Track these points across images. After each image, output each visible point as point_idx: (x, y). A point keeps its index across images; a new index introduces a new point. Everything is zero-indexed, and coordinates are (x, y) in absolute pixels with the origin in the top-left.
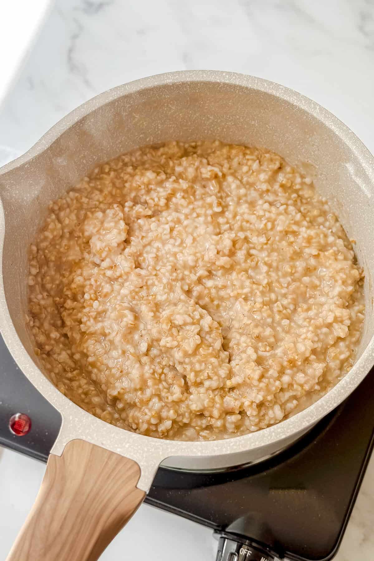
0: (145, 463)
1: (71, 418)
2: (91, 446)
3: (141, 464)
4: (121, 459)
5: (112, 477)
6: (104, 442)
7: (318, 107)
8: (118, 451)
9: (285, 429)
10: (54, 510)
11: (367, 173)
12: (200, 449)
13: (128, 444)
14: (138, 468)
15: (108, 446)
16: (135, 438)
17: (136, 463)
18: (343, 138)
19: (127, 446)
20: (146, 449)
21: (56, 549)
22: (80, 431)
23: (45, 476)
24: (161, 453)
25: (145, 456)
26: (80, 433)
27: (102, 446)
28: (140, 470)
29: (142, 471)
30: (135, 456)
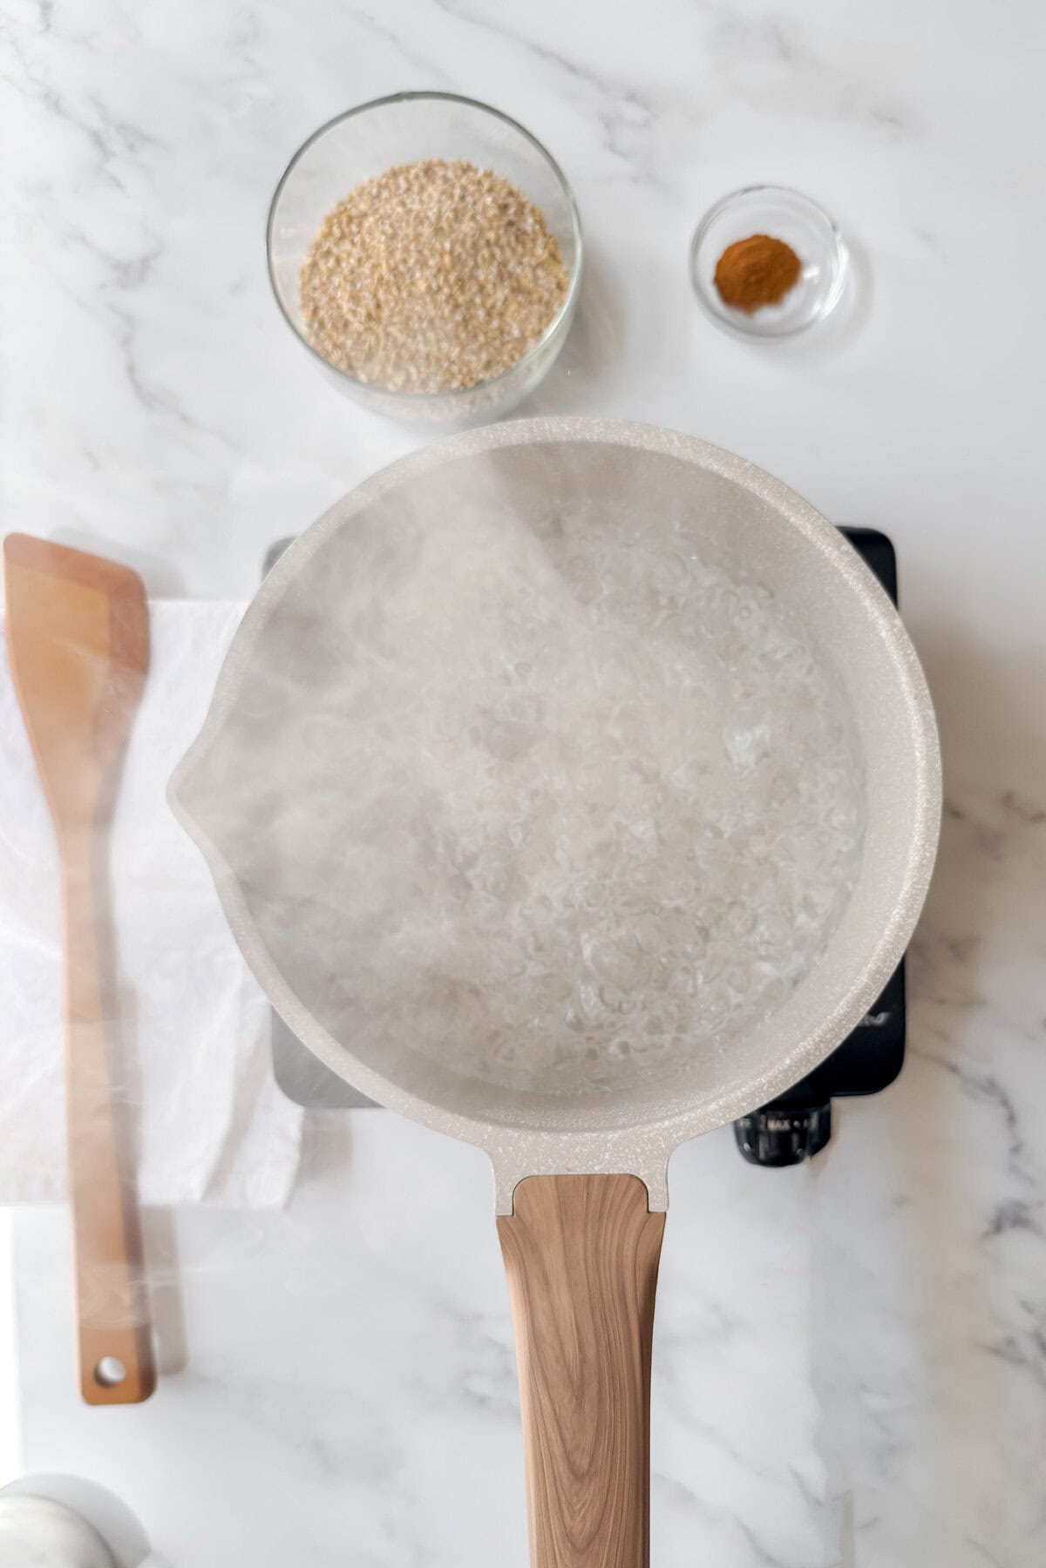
0: (646, 1172)
1: (501, 1151)
2: (553, 1179)
3: (641, 1175)
4: (607, 1180)
5: (606, 1215)
6: (570, 1166)
7: (675, 438)
8: (597, 1170)
9: (837, 1030)
10: (555, 1321)
11: (804, 533)
12: (720, 1114)
13: (607, 1154)
14: (639, 1183)
15: (578, 1170)
16: (615, 1139)
17: (632, 1176)
18: (741, 482)
19: (607, 1157)
20: (638, 1150)
21: (593, 1390)
22: (524, 1165)
23: (505, 1258)
24: (663, 1146)
25: (641, 1161)
26: (526, 1167)
27: (570, 1173)
28: (644, 1184)
29: (647, 1185)
30: (626, 1167)
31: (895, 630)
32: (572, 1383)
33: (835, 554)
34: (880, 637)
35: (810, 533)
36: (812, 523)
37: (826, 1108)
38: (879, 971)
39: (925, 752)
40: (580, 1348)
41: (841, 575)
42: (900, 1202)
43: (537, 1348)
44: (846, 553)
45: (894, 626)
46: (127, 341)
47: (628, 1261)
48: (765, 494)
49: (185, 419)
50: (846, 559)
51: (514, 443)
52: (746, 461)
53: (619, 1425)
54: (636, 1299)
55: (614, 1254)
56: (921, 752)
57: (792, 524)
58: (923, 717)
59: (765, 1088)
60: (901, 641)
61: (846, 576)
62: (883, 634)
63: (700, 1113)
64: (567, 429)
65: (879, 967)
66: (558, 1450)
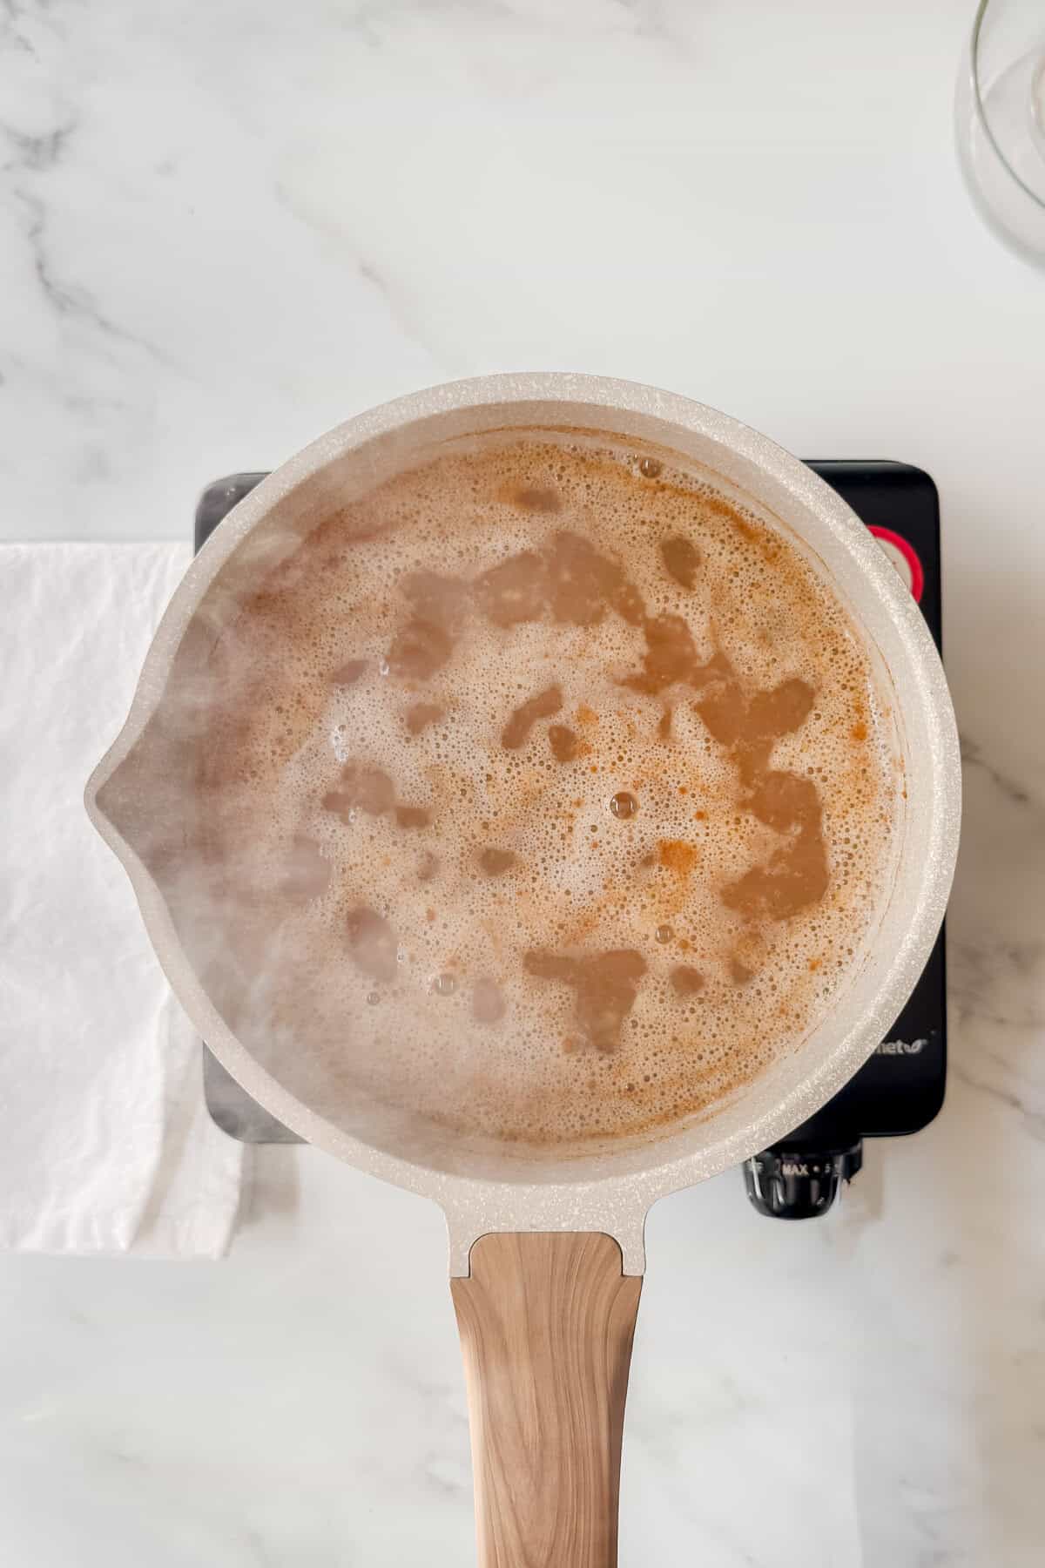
0: (621, 1230)
1: (456, 1204)
3: (615, 1233)
5: (574, 1278)
6: (534, 1222)
7: (658, 395)
8: (564, 1226)
13: (576, 1209)
14: (614, 1243)
16: (584, 1193)
17: (604, 1234)
18: (733, 446)
19: (576, 1213)
20: (611, 1205)
21: (553, 1474)
22: (482, 1220)
24: (640, 1201)
25: (614, 1218)
26: (485, 1222)
27: (534, 1230)
28: (617, 1243)
29: (621, 1245)
30: (597, 1224)
31: (909, 615)
32: (531, 1467)
33: (841, 528)
34: (893, 623)
35: (812, 503)
36: (814, 493)
37: (854, 1150)
38: (887, 1004)
39: (942, 755)
40: (540, 1427)
41: (848, 552)
42: (950, 1259)
43: (493, 1427)
44: (853, 528)
45: (908, 611)
46: (36, 231)
47: (600, 1331)
48: (760, 461)
49: (104, 324)
50: (852, 534)
51: (476, 403)
52: (738, 422)
53: (582, 1516)
54: (605, 1374)
55: (582, 1326)
56: (938, 756)
57: (791, 494)
58: (941, 716)
59: (756, 1136)
60: (915, 628)
61: (853, 553)
62: (896, 620)
63: (682, 1164)
64: (535, 386)
65: (888, 1001)
66: (513, 1542)
